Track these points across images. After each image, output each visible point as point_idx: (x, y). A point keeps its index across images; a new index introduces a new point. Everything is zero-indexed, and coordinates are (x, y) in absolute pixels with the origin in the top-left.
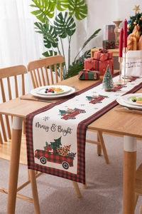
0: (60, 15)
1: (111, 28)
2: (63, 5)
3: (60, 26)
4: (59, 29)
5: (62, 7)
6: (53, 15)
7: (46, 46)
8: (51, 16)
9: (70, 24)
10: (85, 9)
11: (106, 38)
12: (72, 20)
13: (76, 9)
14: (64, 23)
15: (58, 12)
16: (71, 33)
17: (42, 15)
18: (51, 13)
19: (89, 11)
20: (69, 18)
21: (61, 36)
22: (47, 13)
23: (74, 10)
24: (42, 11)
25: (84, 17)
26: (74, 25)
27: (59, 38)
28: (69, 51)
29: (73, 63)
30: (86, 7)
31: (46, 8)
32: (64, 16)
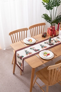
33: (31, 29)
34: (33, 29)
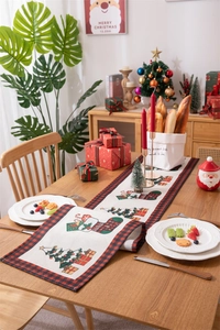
0: (42, 59)
1: (117, 79)
2: (45, 45)
3: (43, 74)
4: (40, 79)
5: (44, 48)
6: (30, 60)
7: (21, 104)
8: (28, 63)
9: (56, 72)
10: (79, 51)
11: (109, 94)
12: (60, 66)
13: (64, 51)
14: (48, 70)
15: (39, 55)
16: (59, 85)
17: (12, 63)
18: (28, 58)
19: (85, 53)
20: (55, 64)
21: (44, 90)
22: (21, 58)
23: (62, 52)
24: (13, 56)
25: (77, 62)
26: (63, 74)
27: (42, 92)
28: (57, 111)
29: (64, 127)
30: (80, 47)
31: (18, 51)
32: (47, 61)
33: (11, 166)
34: (17, 163)
